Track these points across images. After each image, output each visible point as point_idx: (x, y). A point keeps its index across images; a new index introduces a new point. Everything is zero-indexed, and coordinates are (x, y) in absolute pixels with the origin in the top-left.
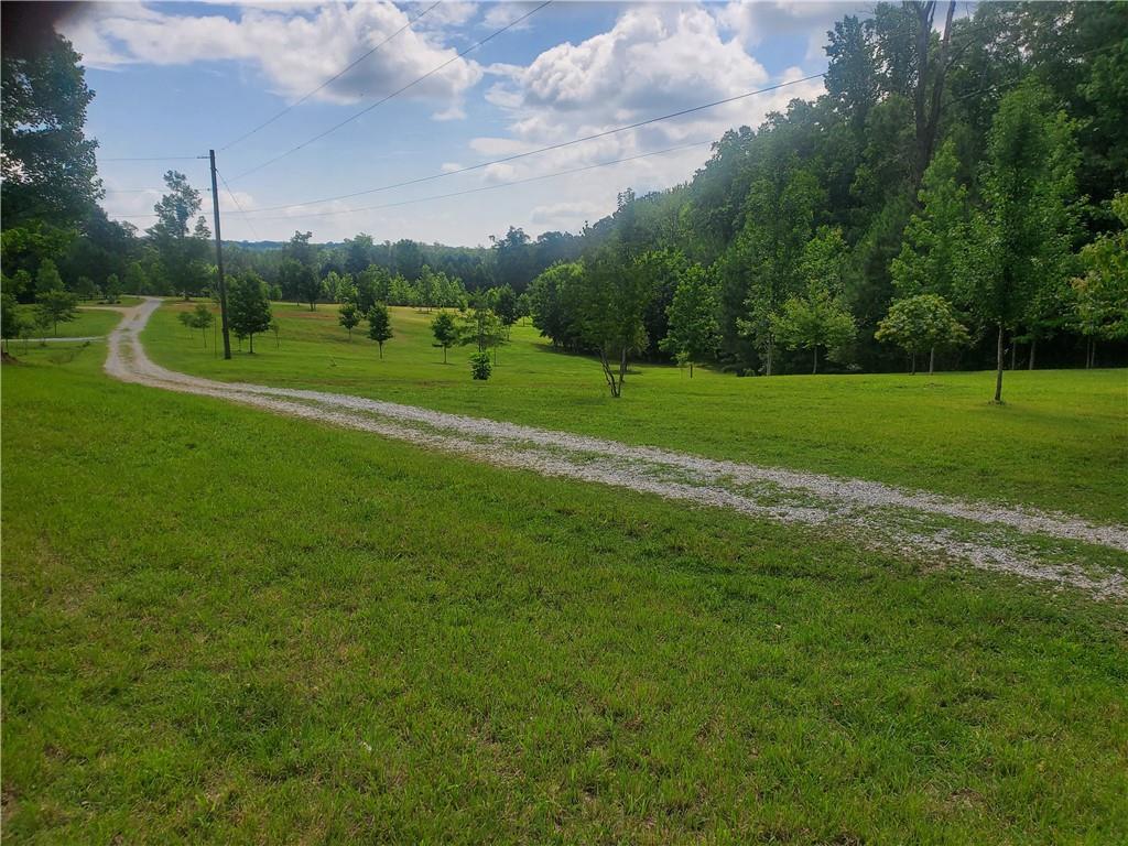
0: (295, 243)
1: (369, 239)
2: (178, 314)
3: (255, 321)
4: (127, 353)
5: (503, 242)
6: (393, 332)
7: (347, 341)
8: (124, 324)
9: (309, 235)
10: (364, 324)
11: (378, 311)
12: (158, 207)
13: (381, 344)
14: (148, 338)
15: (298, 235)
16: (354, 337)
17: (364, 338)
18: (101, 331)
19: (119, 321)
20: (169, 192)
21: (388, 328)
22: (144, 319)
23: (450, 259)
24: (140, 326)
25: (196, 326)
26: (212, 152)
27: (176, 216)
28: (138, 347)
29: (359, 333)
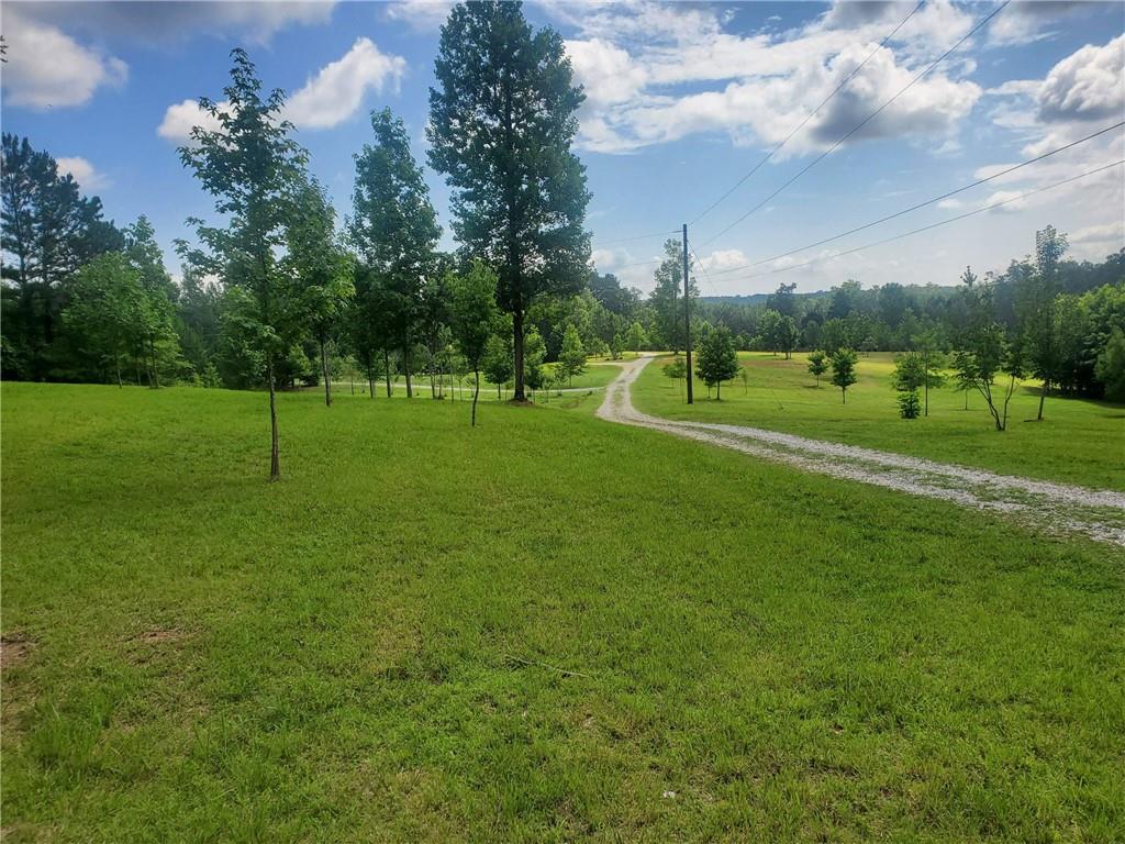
0: (779, 294)
1: (856, 285)
2: (662, 367)
3: (723, 370)
4: (617, 400)
5: (1002, 278)
6: (857, 378)
7: (814, 387)
8: (622, 376)
9: (794, 286)
10: (830, 372)
11: (842, 357)
12: (657, 273)
13: (844, 389)
14: (637, 388)
15: (783, 287)
16: (821, 383)
17: (827, 384)
18: (602, 383)
19: (619, 373)
20: (667, 258)
21: (852, 373)
22: (638, 372)
23: (940, 299)
24: (633, 379)
25: (675, 377)
26: (685, 226)
27: (671, 279)
28: (627, 395)
29: (824, 380)
